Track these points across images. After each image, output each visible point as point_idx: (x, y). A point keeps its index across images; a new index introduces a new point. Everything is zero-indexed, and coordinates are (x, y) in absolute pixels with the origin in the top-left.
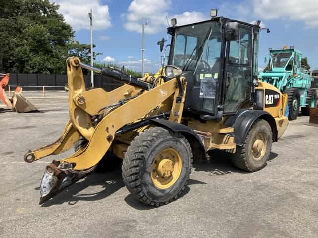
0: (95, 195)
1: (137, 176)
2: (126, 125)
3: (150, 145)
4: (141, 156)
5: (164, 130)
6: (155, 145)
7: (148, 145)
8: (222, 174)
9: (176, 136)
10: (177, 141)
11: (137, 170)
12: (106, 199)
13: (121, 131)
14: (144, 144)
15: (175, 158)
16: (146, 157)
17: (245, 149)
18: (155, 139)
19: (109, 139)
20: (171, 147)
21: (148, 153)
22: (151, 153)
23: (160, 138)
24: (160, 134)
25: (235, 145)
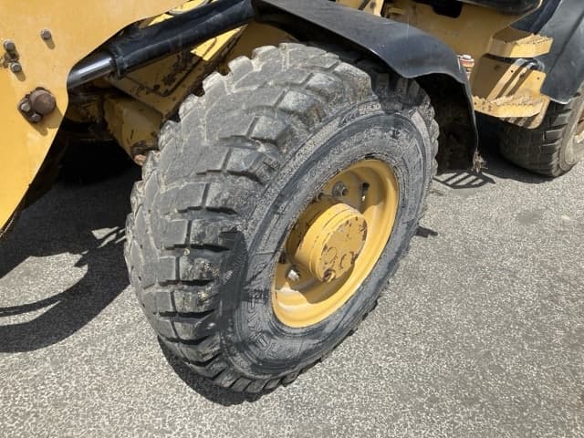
0: (43, 310)
1: (205, 324)
2: (129, 30)
3: (270, 169)
4: (224, 235)
5: (344, 66)
6: (300, 160)
7: (259, 169)
8: (469, 185)
9: (399, 100)
10: (399, 123)
11: (201, 302)
12: (84, 333)
13: (106, 62)
14: (239, 159)
15: (372, 191)
16: (249, 235)
17: (568, 115)
18: (298, 127)
19: (36, 111)
20: (369, 156)
21: (261, 210)
22: (275, 207)
23: (329, 121)
24: (328, 98)
25: (547, 100)
